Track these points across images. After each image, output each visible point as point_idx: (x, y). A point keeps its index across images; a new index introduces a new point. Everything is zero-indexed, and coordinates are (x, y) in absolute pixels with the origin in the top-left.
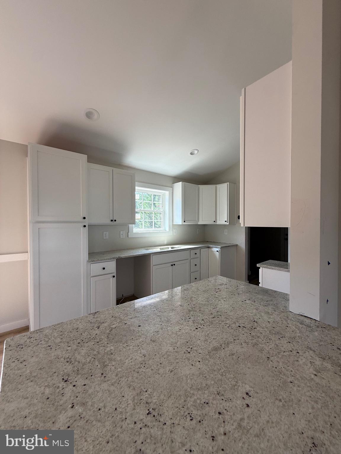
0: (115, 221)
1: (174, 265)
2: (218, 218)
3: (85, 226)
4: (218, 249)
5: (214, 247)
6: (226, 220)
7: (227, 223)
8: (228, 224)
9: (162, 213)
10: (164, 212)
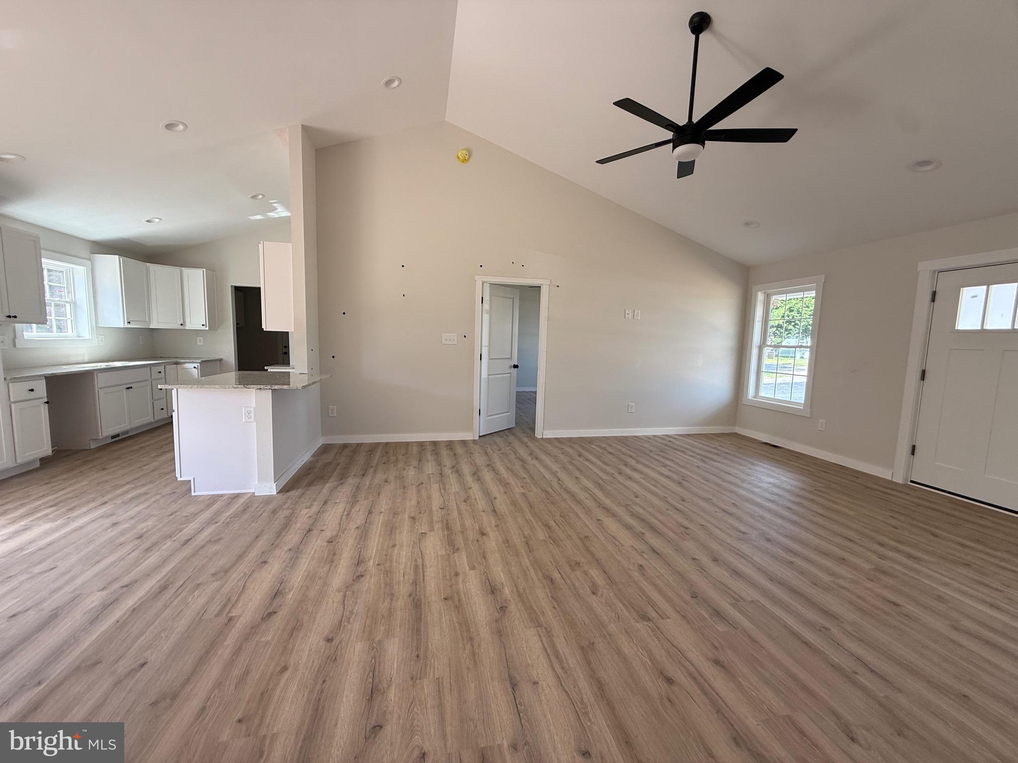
0: (15, 317)
1: (131, 388)
2: (187, 320)
4: (196, 365)
5: (186, 362)
6: (204, 324)
7: (206, 327)
9: (68, 305)
10: (74, 304)
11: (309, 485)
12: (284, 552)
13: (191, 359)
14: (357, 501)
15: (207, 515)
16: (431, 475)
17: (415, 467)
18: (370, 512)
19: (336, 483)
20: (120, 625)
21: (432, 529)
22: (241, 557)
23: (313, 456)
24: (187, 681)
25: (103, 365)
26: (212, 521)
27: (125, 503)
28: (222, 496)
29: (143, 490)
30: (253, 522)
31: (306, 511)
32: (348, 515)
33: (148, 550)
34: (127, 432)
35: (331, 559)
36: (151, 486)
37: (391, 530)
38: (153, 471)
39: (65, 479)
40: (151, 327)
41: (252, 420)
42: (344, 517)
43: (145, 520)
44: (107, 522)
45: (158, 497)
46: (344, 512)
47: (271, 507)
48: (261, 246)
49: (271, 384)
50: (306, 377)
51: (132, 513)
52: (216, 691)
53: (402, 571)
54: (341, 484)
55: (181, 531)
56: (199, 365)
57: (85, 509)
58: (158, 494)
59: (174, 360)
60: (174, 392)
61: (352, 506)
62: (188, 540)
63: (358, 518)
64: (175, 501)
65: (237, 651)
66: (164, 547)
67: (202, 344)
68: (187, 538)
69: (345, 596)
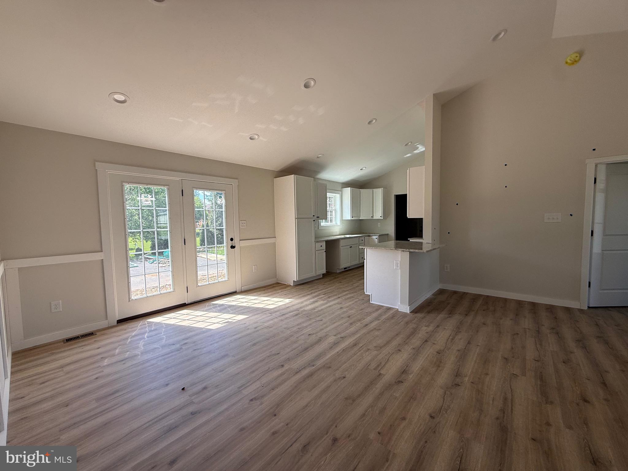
0: (319, 217)
1: (352, 247)
2: (374, 215)
3: (314, 221)
4: (376, 237)
5: (373, 236)
6: (381, 216)
8: (382, 218)
9: (334, 211)
10: (335, 210)
11: (429, 312)
12: (410, 348)
13: (375, 234)
14: (461, 332)
15: (375, 315)
16: (527, 330)
17: (511, 319)
18: (469, 343)
19: (447, 316)
20: (339, 354)
21: (524, 374)
22: (388, 342)
23: (433, 295)
24: (359, 396)
25: (343, 236)
26: (377, 319)
27: (346, 299)
28: (383, 306)
29: (352, 295)
30: (396, 325)
31: (425, 328)
32: (452, 339)
33: (351, 324)
34: (349, 267)
35: (438, 363)
36: (355, 294)
37: (485, 361)
38: (357, 287)
39: (328, 284)
40: (360, 219)
41: (399, 268)
42: (450, 340)
43: (351, 309)
44: (339, 306)
45: (357, 300)
46: (450, 336)
47: (406, 320)
48: (408, 171)
49: (409, 249)
50: (430, 245)
51: (347, 304)
52: (370, 409)
53: (492, 396)
54: (450, 317)
55: (364, 319)
56: (378, 237)
57: (333, 298)
58: (357, 298)
59: (368, 234)
60: (365, 250)
61: (456, 335)
62: (367, 325)
63: (460, 343)
64: (363, 304)
65: (381, 394)
66: (357, 325)
67: (380, 226)
68: (366, 323)
69: (445, 393)
